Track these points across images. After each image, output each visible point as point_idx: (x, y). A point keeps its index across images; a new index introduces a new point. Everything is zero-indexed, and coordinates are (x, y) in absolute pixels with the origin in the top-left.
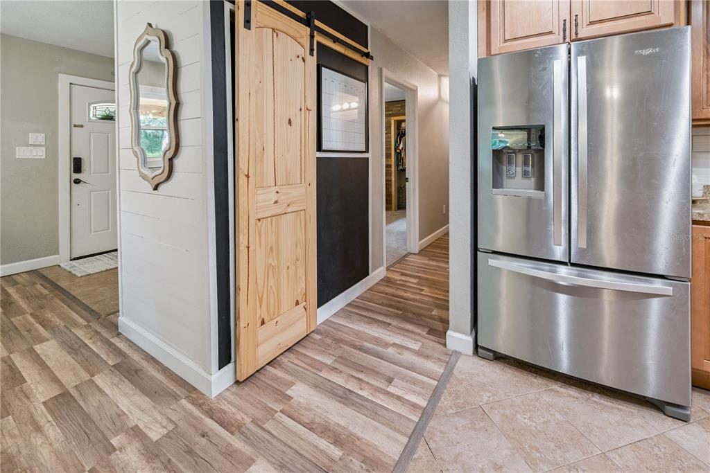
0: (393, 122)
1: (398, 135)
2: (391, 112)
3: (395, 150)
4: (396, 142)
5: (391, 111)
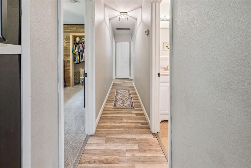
0: (71, 36)
1: (74, 44)
2: (70, 31)
3: (73, 52)
4: (73, 47)
5: (70, 29)
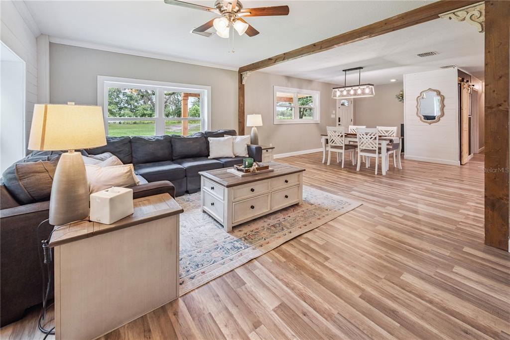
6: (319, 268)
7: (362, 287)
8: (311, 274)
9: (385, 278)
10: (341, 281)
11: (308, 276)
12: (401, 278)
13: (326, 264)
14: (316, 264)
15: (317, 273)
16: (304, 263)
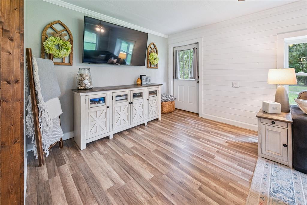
6: (204, 179)
7: (178, 169)
8: (207, 174)
9: (164, 175)
10: (189, 171)
11: (208, 172)
12: (153, 176)
13: (200, 184)
14: (206, 183)
15: (204, 175)
16: (215, 183)
